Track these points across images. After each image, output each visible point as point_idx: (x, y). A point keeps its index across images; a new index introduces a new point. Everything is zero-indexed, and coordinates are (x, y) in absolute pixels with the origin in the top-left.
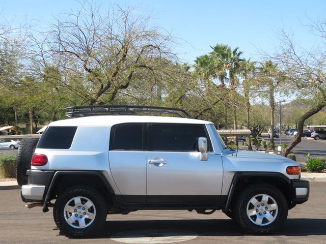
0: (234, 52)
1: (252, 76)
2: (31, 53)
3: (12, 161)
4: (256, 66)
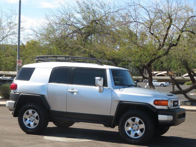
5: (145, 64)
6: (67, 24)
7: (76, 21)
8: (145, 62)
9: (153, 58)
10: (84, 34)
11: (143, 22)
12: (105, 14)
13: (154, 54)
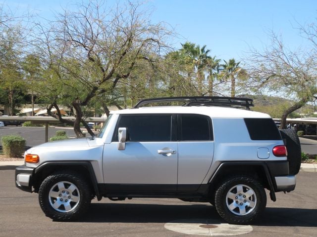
0: (203, 50)
1: (216, 72)
2: (37, 41)
3: (18, 142)
4: (220, 63)
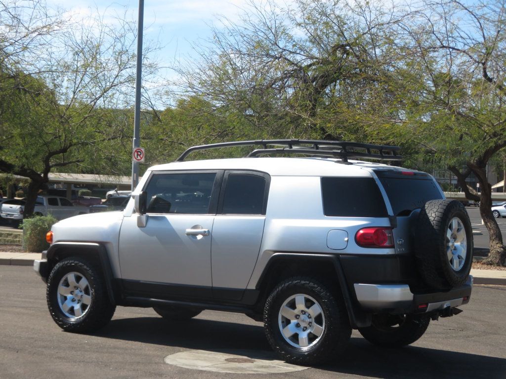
5: (472, 161)
6: (268, 55)
7: (291, 47)
8: (472, 155)
9: (492, 144)
10: (313, 82)
11: (467, 47)
12: (369, 30)
13: (495, 135)
